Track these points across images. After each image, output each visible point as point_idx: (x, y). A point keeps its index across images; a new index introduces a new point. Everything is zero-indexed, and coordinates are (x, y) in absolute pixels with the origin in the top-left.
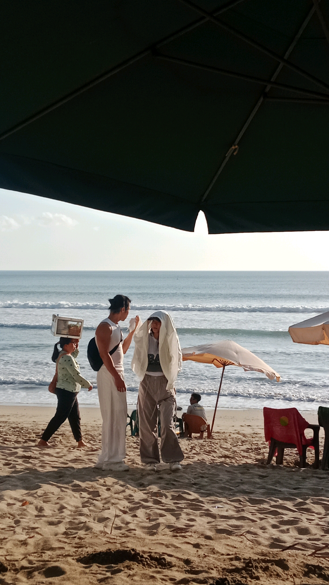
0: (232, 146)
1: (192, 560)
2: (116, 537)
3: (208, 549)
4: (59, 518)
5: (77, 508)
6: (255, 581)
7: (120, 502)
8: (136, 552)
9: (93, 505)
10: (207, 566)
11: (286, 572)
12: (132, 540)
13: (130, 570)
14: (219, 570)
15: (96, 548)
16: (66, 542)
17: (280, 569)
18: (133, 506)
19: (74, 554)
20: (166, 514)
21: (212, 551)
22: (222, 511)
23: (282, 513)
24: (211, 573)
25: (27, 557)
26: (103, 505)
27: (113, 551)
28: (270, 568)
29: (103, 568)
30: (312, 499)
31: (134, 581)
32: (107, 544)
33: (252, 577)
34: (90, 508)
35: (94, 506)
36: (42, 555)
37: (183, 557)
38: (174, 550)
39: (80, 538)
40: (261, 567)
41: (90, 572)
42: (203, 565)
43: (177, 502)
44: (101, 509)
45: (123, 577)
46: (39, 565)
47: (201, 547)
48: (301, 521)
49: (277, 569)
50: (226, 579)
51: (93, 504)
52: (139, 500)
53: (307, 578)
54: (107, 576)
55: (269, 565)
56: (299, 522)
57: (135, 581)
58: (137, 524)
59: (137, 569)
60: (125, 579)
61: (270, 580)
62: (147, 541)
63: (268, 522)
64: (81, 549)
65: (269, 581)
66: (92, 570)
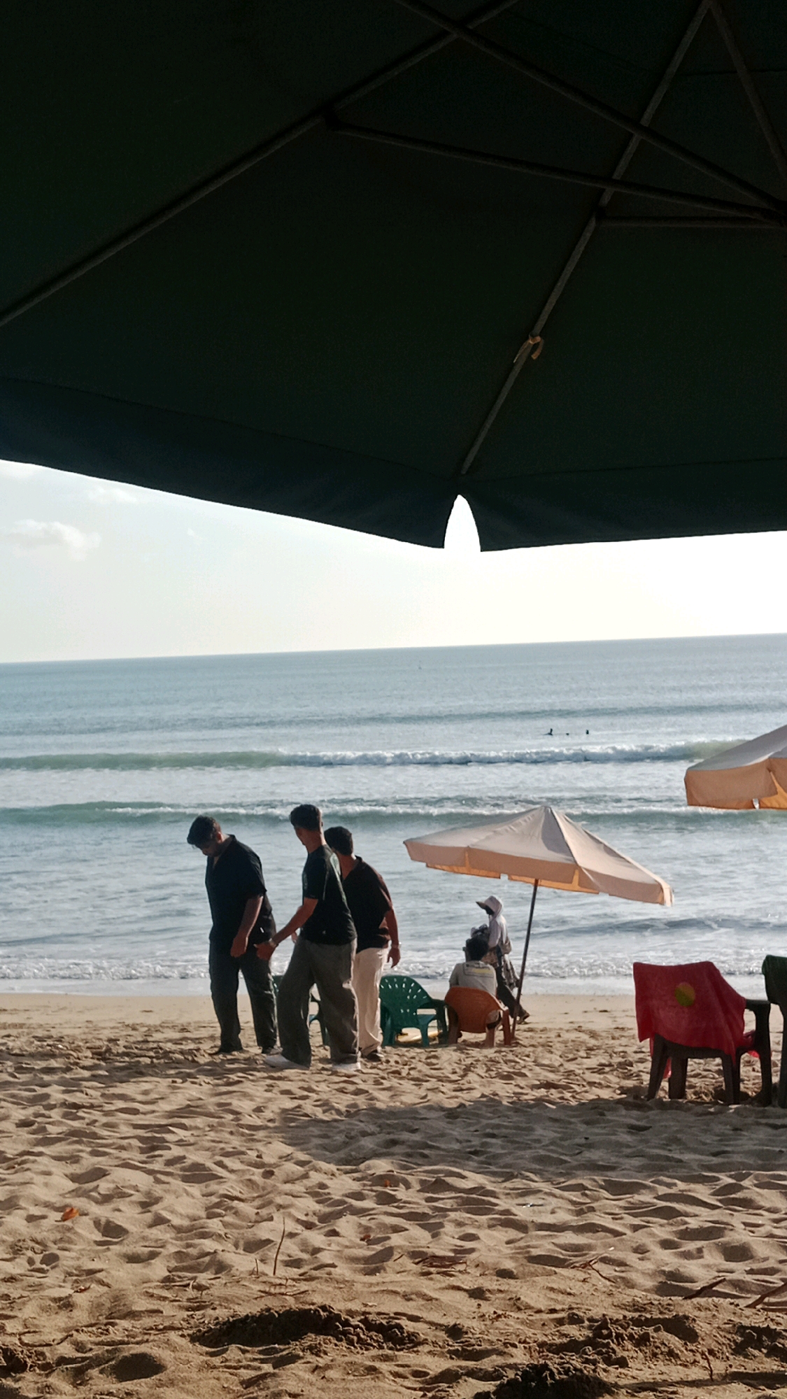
0: (527, 339)
1: (466, 1326)
2: (284, 1282)
3: (504, 1299)
4: (153, 1244)
5: (195, 1220)
6: (617, 1368)
7: (296, 1201)
8: (331, 1312)
9: (233, 1211)
10: (502, 1339)
11: (690, 1347)
12: (325, 1287)
13: (317, 1355)
14: (530, 1347)
15: (236, 1307)
16: (165, 1299)
17: (677, 1339)
18: (328, 1210)
19: (184, 1324)
20: (407, 1227)
21: (515, 1304)
22: (540, 1212)
23: (686, 1212)
24: (512, 1356)
25: (72, 1336)
26: (256, 1211)
27: (276, 1312)
28: (653, 1337)
29: (254, 1353)
30: (756, 1178)
31: (328, 1381)
32: (262, 1297)
33: (608, 1361)
34: (226, 1219)
35: (236, 1213)
36: (107, 1330)
37: (443, 1321)
38: (423, 1305)
39: (199, 1288)
40: (631, 1337)
41: (223, 1364)
42: (494, 1339)
43: (431, 1197)
44: (253, 1220)
45: (301, 1373)
46: (103, 1354)
47: (488, 1295)
48: (732, 1230)
49: (668, 1340)
50: (545, 1367)
51: (232, 1208)
52: (343, 1195)
53: (742, 1358)
54: (263, 1372)
55: (650, 1330)
56: (727, 1232)
57: (330, 1380)
58: (338, 1251)
59: (335, 1351)
60: (307, 1377)
61: (652, 1366)
62: (358, 1287)
63: (652, 1235)
64: (202, 1312)
65: (649, 1368)
66: (227, 1360)
